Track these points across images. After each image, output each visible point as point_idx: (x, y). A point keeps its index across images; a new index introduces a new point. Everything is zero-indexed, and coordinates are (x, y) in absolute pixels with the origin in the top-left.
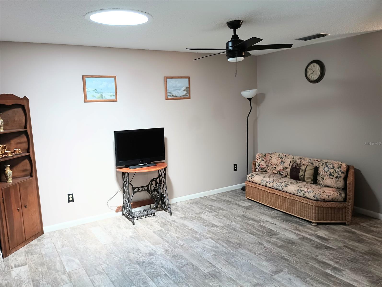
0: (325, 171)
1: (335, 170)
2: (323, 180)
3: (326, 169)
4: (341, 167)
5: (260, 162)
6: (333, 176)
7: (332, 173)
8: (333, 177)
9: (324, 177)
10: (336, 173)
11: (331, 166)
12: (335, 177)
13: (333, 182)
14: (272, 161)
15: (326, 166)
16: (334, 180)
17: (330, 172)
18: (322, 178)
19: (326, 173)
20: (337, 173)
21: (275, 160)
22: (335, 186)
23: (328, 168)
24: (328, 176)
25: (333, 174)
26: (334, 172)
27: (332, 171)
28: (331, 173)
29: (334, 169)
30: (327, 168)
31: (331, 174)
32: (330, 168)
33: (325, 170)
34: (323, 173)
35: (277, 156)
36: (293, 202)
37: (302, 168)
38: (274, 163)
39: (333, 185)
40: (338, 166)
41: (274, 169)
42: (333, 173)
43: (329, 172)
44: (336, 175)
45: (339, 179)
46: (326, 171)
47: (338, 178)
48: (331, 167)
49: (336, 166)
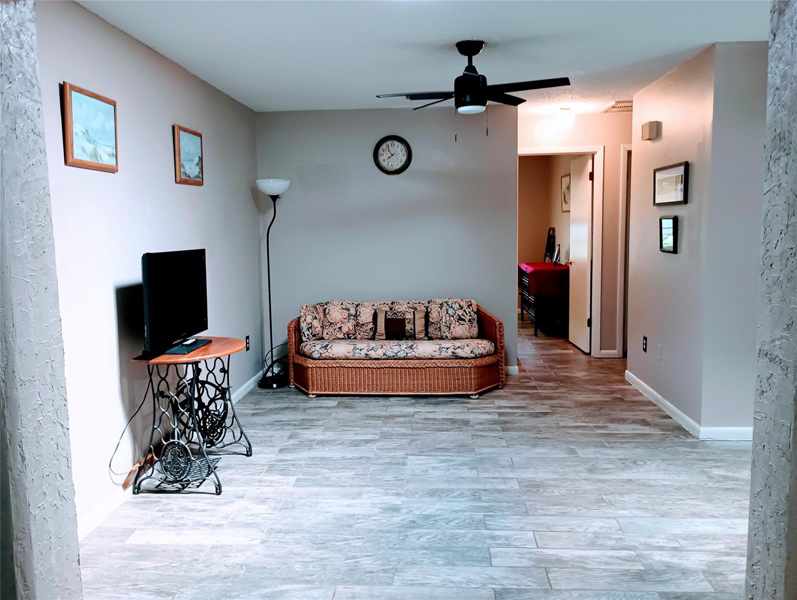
0: (449, 315)
1: (465, 311)
2: (450, 329)
3: (451, 311)
4: (471, 305)
5: (311, 322)
6: (464, 320)
7: (461, 316)
8: (464, 323)
9: (451, 324)
10: (467, 314)
11: (457, 305)
12: (467, 321)
13: (465, 329)
14: (333, 317)
15: (448, 307)
16: (467, 325)
17: (458, 315)
18: (448, 327)
19: (452, 318)
20: (469, 315)
21: (336, 314)
22: (469, 335)
23: (454, 309)
24: (456, 322)
25: (463, 317)
26: (465, 314)
27: (460, 312)
28: (459, 317)
29: (463, 309)
30: (452, 309)
31: (460, 319)
32: (456, 309)
33: (449, 313)
34: (448, 318)
35: (340, 306)
36: (429, 372)
37: (407, 317)
38: (337, 320)
39: (466, 333)
40: (467, 305)
41: (339, 331)
42: (463, 315)
43: (456, 315)
44: (467, 318)
45: (473, 323)
46: (451, 314)
47: (471, 321)
48: (458, 308)
49: (463, 304)
